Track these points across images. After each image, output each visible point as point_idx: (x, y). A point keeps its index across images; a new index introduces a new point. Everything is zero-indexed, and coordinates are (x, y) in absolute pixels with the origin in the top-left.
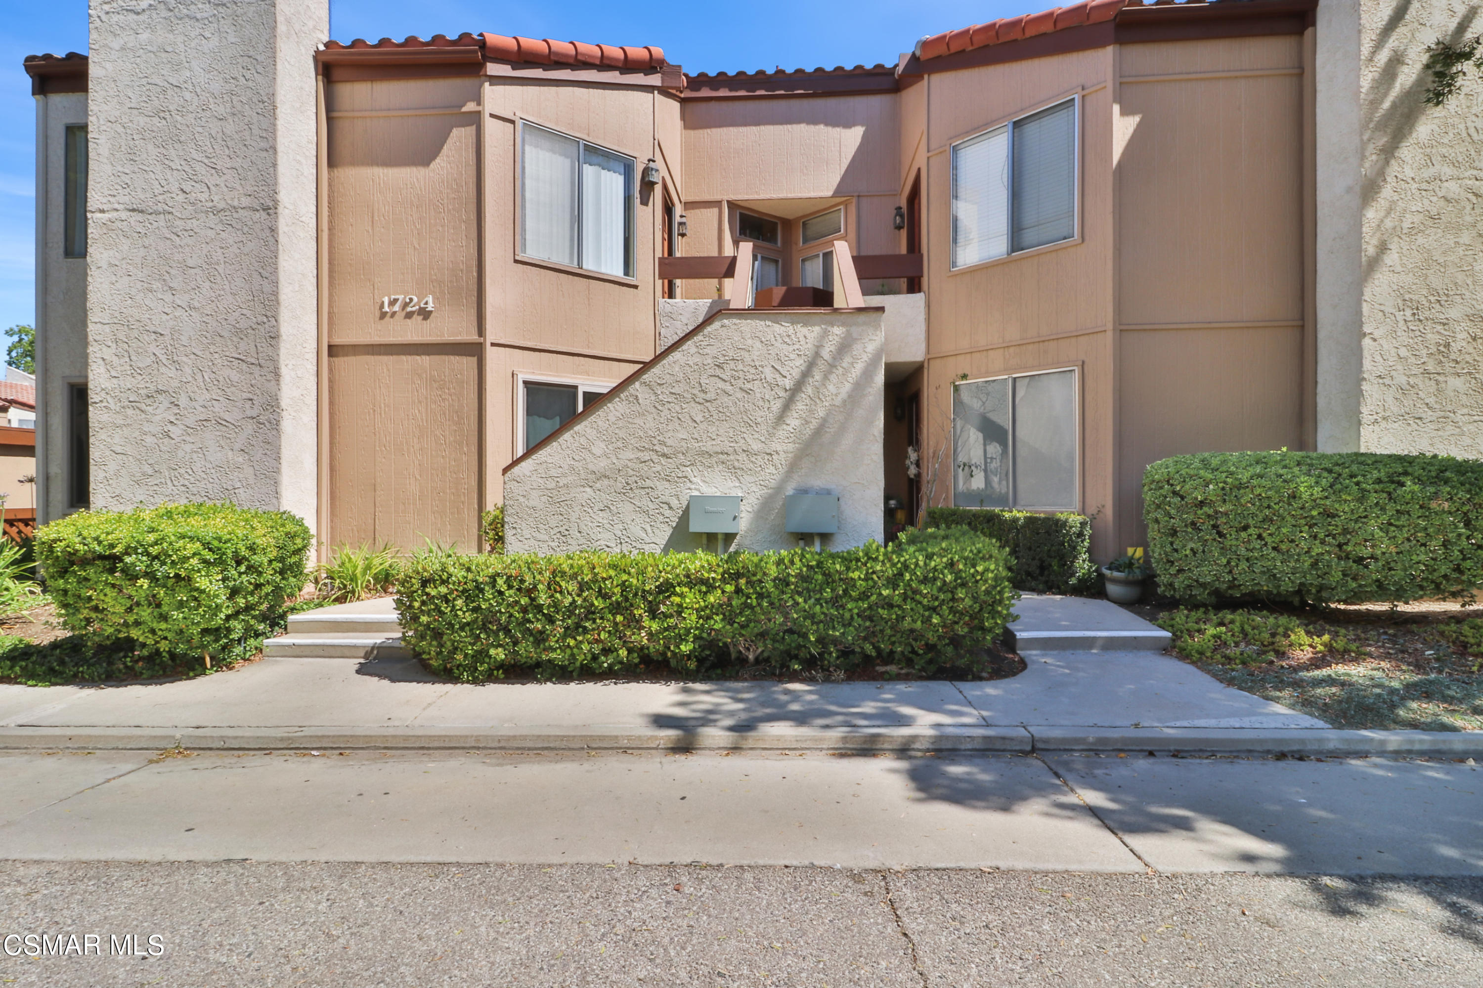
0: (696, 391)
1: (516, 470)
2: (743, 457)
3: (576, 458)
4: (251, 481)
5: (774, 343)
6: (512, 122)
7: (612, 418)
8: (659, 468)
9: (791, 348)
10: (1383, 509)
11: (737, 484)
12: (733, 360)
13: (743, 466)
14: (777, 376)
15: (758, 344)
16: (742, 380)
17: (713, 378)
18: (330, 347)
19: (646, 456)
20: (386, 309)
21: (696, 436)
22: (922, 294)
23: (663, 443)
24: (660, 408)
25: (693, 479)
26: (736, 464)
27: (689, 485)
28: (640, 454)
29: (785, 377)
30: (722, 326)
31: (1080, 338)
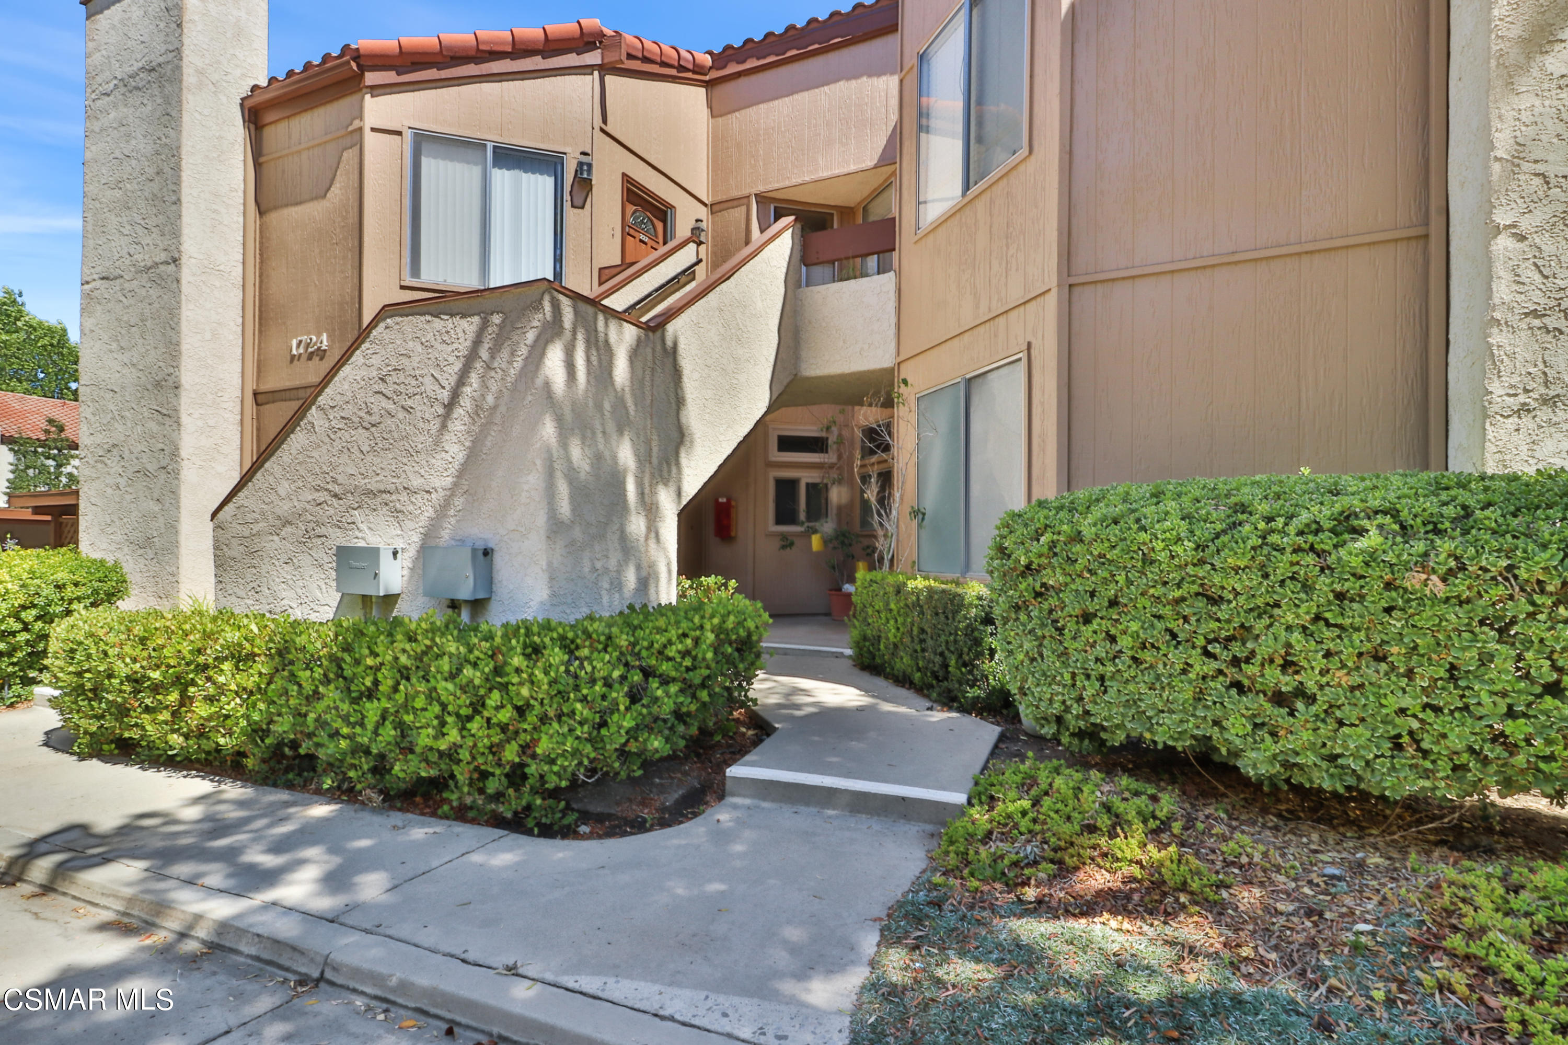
0: (362, 414)
1: (221, 515)
2: (404, 497)
3: (267, 500)
4: (163, 531)
5: (433, 343)
6: (399, 133)
7: (294, 452)
8: (332, 512)
9: (450, 348)
10: (1307, 588)
11: (399, 532)
12: (395, 370)
13: (403, 508)
14: (437, 387)
15: (419, 348)
16: (404, 396)
17: (377, 396)
18: (255, 394)
19: (322, 496)
20: (294, 352)
21: (363, 470)
22: (892, 274)
23: (335, 481)
24: (333, 436)
25: (360, 525)
26: (398, 506)
27: (357, 533)
28: (316, 495)
29: (443, 388)
30: (386, 328)
31: (1027, 306)
